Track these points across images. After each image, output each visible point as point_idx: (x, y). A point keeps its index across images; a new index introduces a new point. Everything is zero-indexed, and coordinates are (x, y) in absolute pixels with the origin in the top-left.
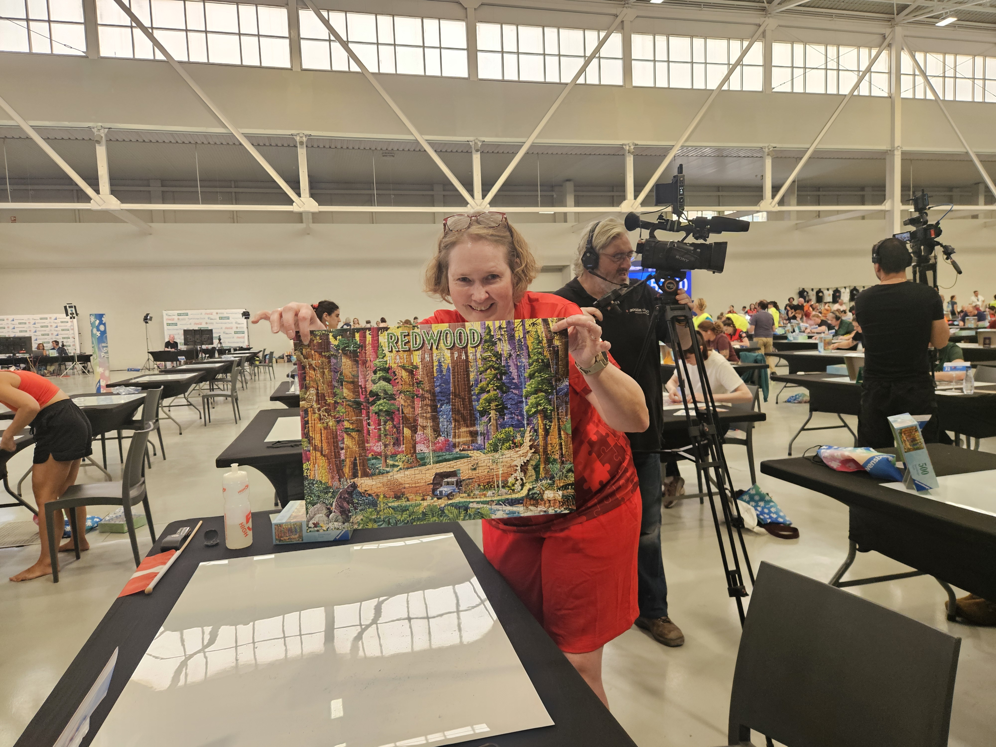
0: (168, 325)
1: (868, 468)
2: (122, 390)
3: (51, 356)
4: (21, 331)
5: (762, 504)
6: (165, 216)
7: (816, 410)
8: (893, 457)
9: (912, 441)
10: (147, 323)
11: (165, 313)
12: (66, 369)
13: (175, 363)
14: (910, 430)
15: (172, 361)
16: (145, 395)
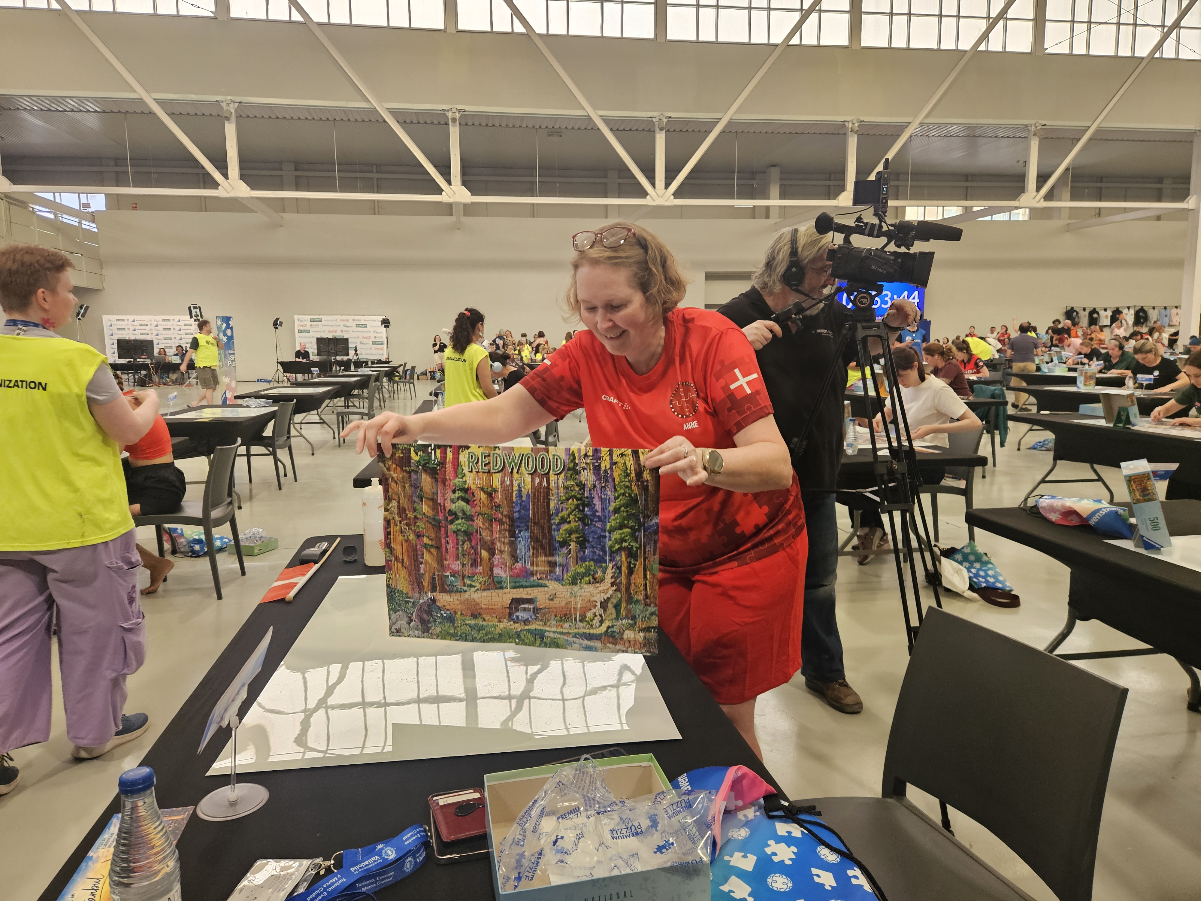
0: (300, 331)
1: (1092, 522)
2: (252, 402)
3: (174, 362)
4: (142, 334)
5: (977, 565)
6: (298, 206)
7: (1061, 459)
8: (1125, 510)
9: (1142, 491)
10: (276, 328)
11: (296, 317)
12: (189, 378)
13: (306, 375)
14: (1141, 477)
15: (303, 373)
16: (276, 408)
